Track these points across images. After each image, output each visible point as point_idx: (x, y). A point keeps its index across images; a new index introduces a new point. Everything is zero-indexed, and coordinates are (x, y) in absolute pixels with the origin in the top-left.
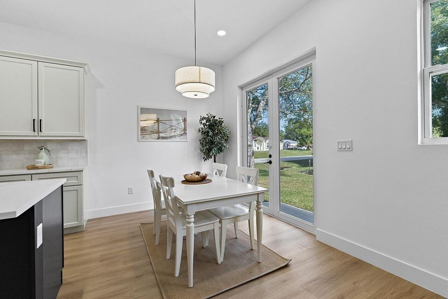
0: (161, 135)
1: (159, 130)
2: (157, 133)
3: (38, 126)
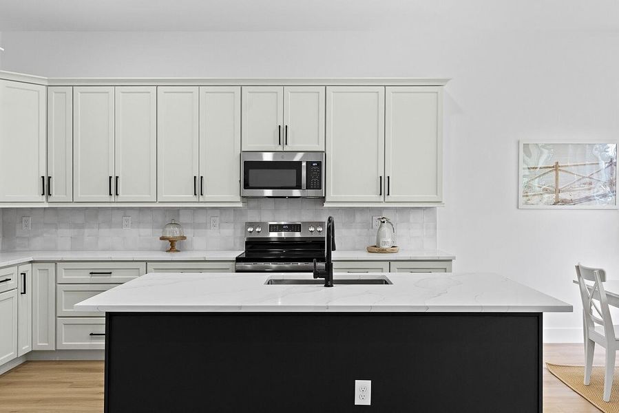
0: (562, 196)
1: (557, 186)
2: (552, 192)
3: (384, 186)
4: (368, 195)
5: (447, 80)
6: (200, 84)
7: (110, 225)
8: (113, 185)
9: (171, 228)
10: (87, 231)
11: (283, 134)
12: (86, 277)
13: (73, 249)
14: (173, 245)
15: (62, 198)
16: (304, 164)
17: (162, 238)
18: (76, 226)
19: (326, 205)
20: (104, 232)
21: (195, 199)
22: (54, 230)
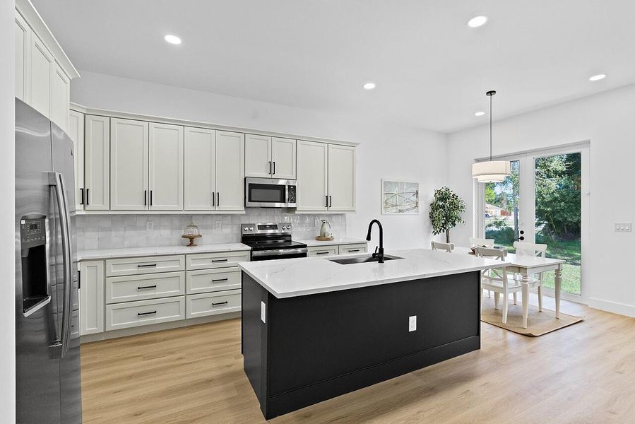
0: (399, 208)
1: (397, 203)
2: (395, 206)
3: (328, 201)
4: (319, 207)
5: (358, 144)
6: (216, 128)
7: (134, 227)
8: (148, 197)
9: (192, 229)
10: (113, 233)
11: (272, 167)
12: (134, 270)
13: (100, 248)
14: (191, 241)
15: (99, 206)
16: (287, 187)
17: (184, 237)
18: (103, 229)
19: (296, 213)
20: (130, 233)
21: (213, 208)
22: (82, 233)
